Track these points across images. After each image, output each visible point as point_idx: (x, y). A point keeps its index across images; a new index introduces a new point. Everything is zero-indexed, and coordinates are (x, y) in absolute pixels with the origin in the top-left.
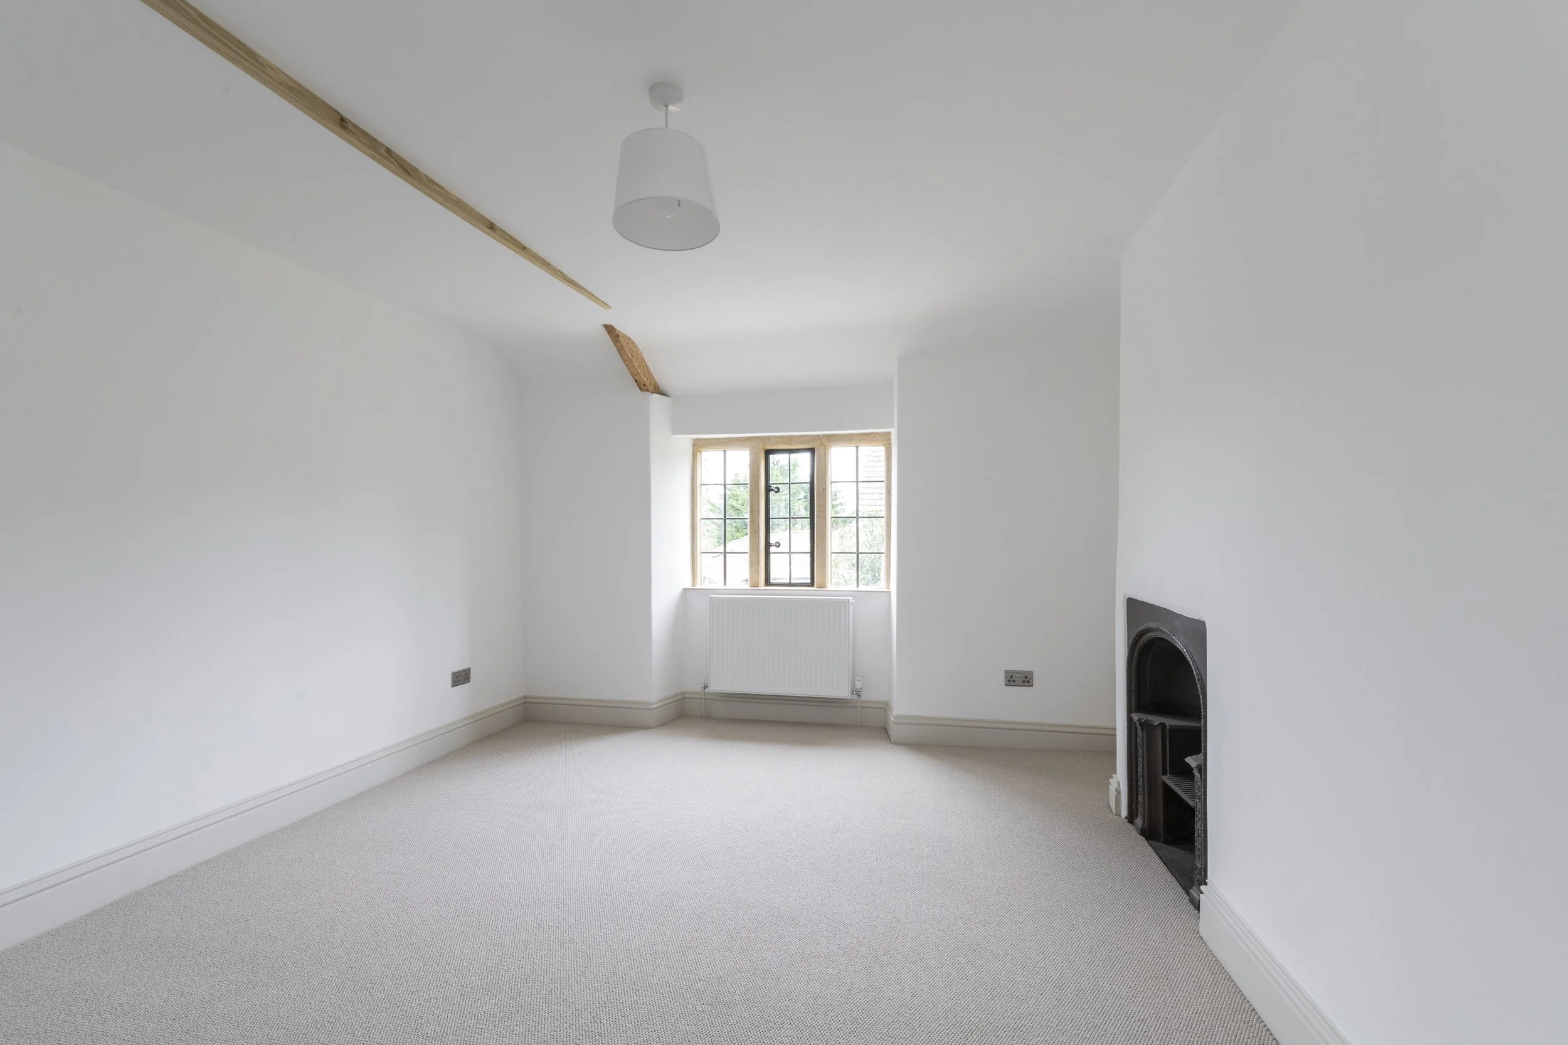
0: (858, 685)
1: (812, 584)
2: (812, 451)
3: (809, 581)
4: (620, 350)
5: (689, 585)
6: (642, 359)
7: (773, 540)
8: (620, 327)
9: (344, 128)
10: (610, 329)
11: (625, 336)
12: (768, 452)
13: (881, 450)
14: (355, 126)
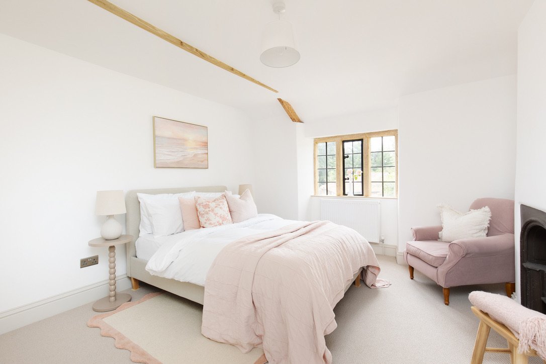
0: (383, 238)
1: (362, 195)
2: (362, 140)
3: (361, 193)
4: (284, 107)
5: (313, 194)
6: (293, 110)
7: (346, 177)
8: (283, 99)
9: (182, 45)
10: (280, 100)
11: (285, 102)
12: (344, 142)
13: (393, 138)
14: (186, 44)
